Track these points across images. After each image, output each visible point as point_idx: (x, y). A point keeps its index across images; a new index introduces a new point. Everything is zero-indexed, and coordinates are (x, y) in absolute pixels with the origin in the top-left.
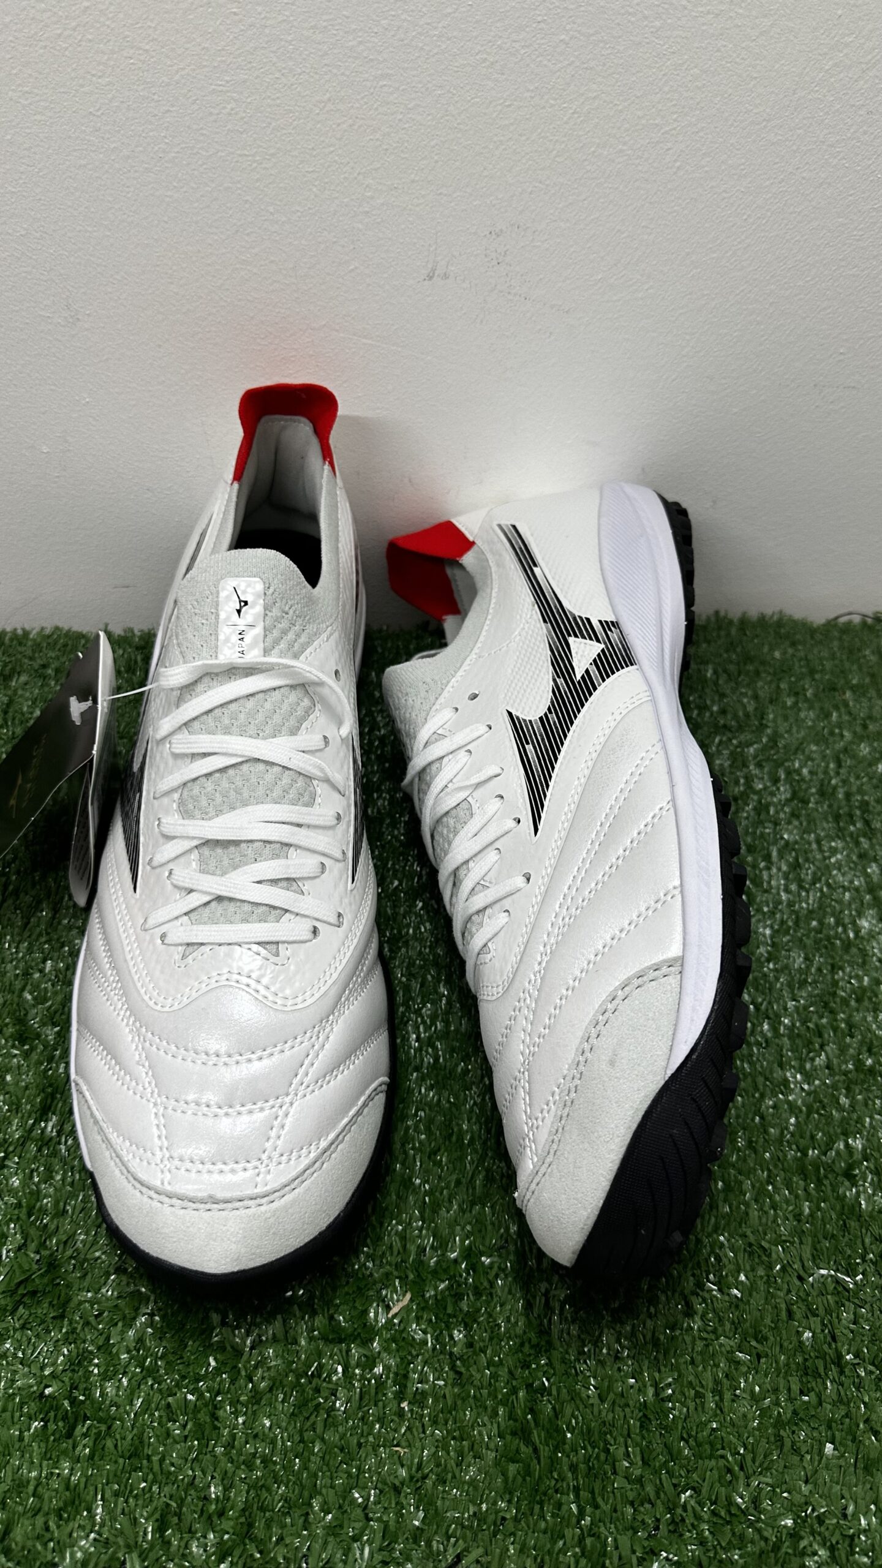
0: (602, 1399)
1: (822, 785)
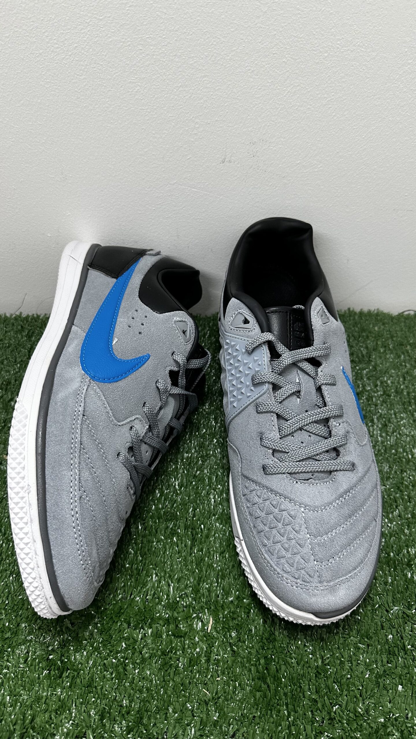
0: (298, 664)
1: (397, 388)
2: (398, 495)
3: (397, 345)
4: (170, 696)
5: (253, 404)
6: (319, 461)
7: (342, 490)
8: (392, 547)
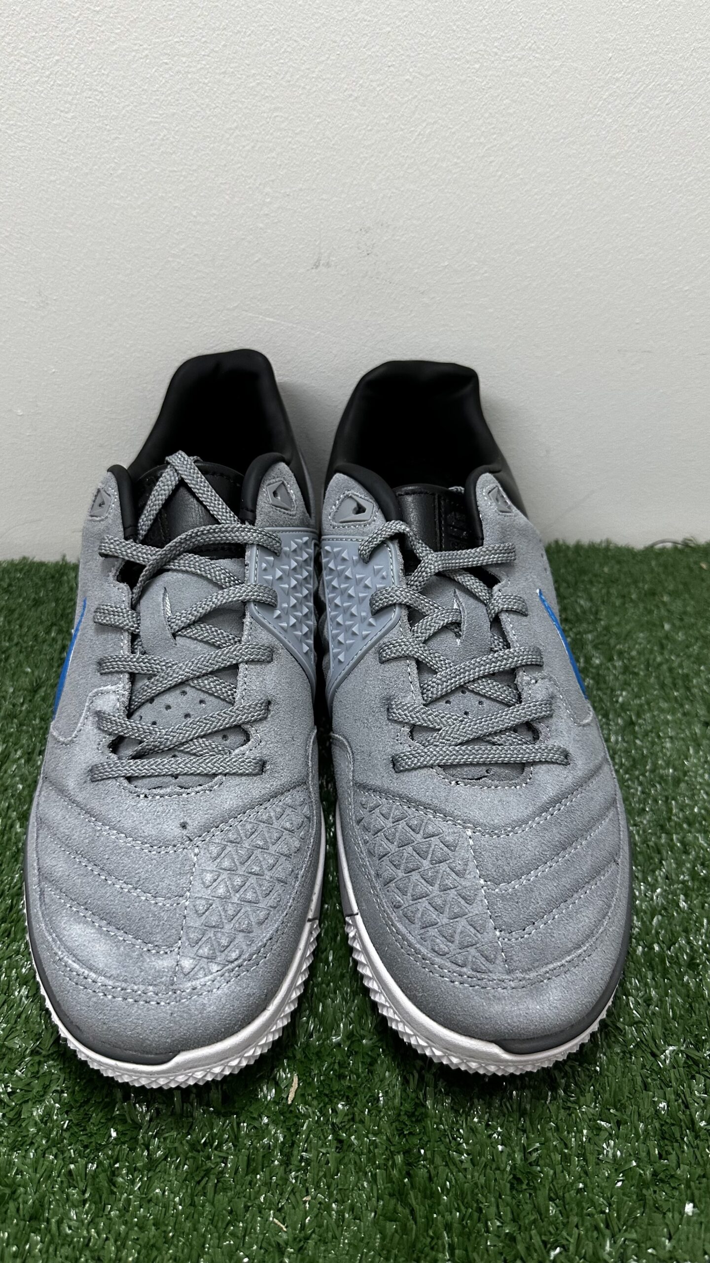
2: (663, 841)
3: (645, 595)
4: (204, 1236)
5: (373, 649)
6: (499, 745)
7: (545, 798)
8: (658, 933)
